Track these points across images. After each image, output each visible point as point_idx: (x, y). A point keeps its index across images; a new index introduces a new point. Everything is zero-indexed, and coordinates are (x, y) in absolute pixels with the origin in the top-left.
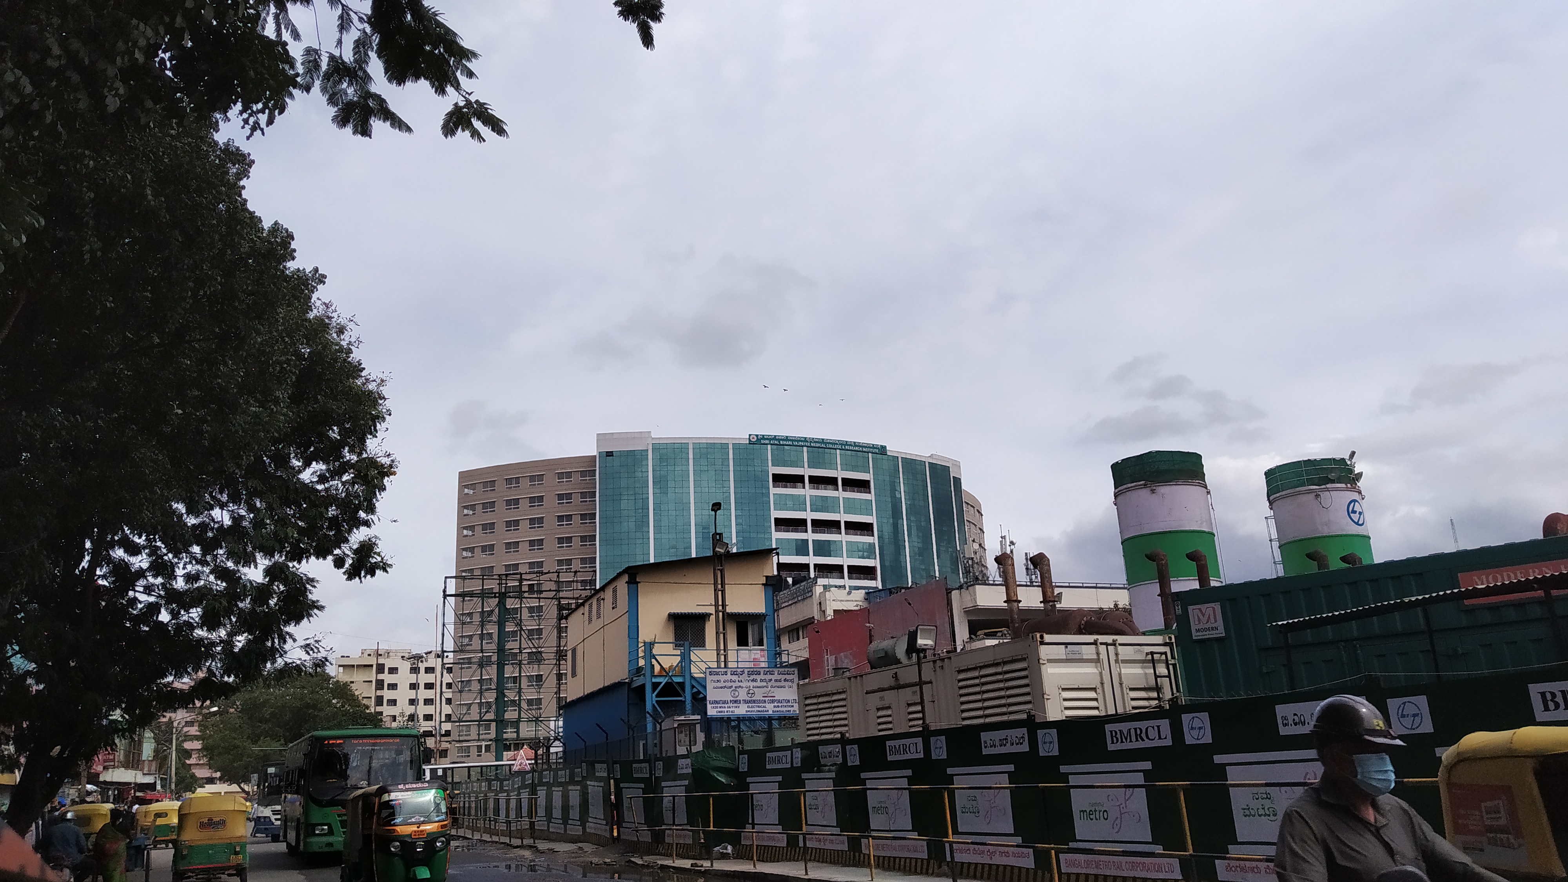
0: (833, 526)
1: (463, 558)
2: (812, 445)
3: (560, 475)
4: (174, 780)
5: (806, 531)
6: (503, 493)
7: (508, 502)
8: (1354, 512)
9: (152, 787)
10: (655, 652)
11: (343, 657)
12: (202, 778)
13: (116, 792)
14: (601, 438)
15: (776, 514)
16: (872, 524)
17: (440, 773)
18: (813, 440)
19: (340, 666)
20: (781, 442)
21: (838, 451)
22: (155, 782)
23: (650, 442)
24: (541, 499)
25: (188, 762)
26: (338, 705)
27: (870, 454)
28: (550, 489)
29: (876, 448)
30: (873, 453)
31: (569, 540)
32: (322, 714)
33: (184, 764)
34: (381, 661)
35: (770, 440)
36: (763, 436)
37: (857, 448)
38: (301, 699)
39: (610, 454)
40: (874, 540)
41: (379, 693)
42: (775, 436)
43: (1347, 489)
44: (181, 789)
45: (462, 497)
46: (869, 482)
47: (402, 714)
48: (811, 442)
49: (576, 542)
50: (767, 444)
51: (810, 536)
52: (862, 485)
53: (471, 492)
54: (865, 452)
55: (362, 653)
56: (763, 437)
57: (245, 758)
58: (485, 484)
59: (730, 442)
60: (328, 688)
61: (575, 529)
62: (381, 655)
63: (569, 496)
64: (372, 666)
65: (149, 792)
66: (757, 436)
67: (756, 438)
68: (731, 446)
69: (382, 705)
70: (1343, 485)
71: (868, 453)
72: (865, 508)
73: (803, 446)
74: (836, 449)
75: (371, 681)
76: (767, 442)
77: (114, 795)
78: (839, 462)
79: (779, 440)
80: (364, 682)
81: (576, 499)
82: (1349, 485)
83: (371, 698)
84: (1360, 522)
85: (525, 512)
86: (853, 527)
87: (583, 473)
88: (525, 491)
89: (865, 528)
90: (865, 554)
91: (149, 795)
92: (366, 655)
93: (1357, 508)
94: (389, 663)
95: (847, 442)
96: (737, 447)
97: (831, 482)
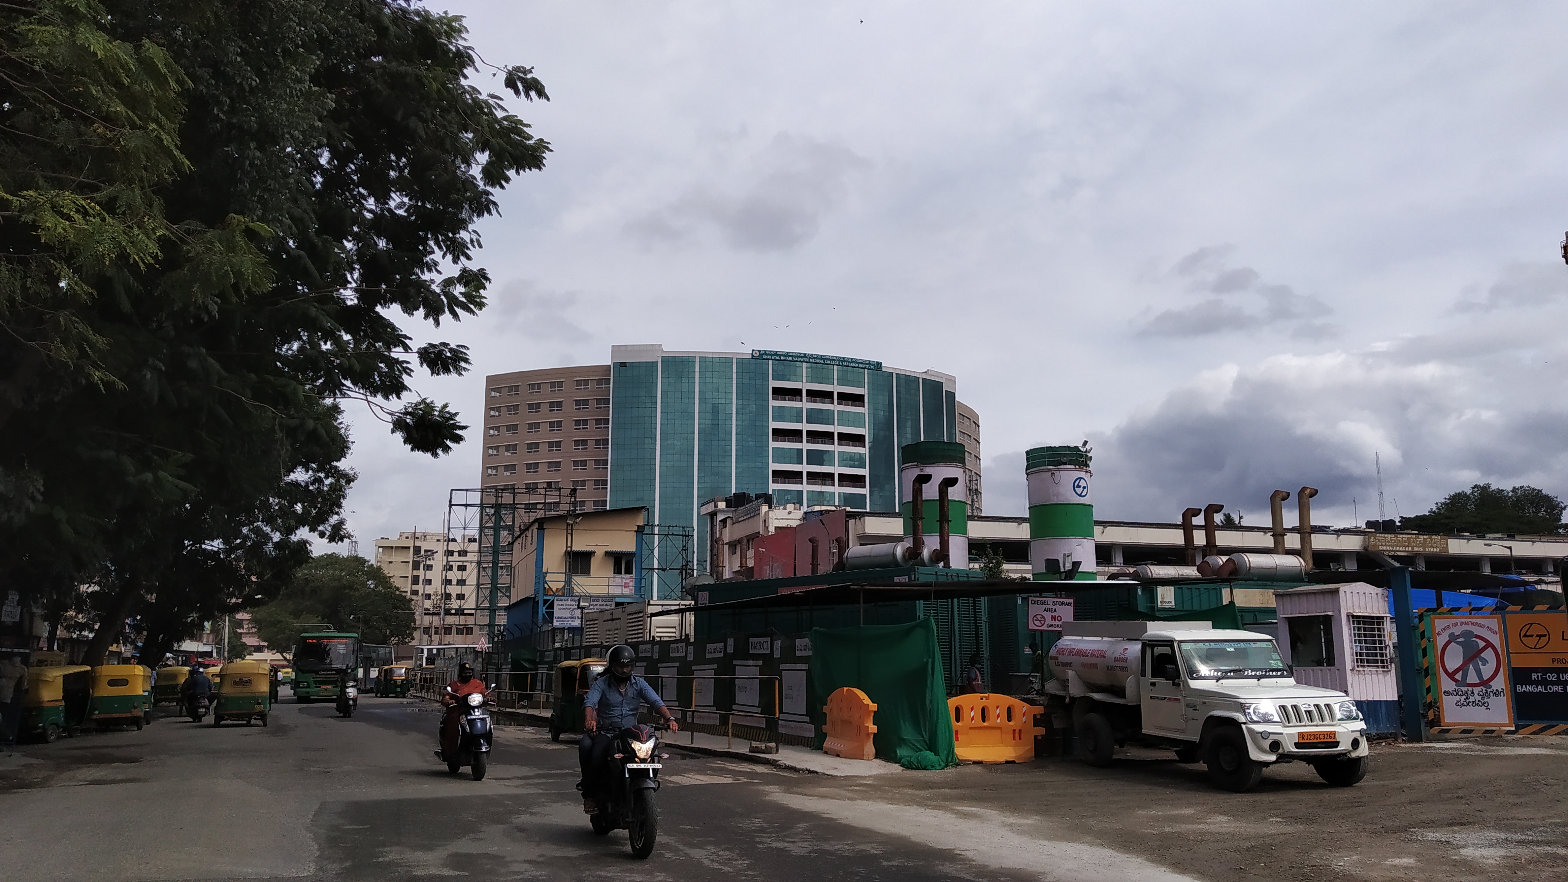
0: (827, 437)
1: (489, 456)
2: (811, 360)
3: (578, 383)
4: (226, 649)
5: (801, 442)
6: (526, 397)
7: (531, 406)
8: (1079, 486)
9: (209, 654)
10: (547, 579)
11: (382, 538)
12: (251, 646)
13: (184, 658)
14: (616, 349)
15: (774, 425)
16: (864, 436)
17: (435, 651)
18: (812, 356)
19: (380, 547)
20: (782, 358)
21: (835, 367)
22: (212, 651)
23: (660, 355)
24: (560, 404)
25: (239, 631)
26: (372, 586)
27: (866, 370)
28: (569, 395)
29: (872, 365)
30: (868, 369)
31: (585, 442)
32: (357, 594)
33: (236, 633)
34: (418, 543)
35: (771, 355)
36: (765, 351)
37: (853, 365)
38: (339, 580)
39: (623, 365)
40: (864, 451)
41: (415, 573)
42: (776, 352)
43: (1076, 470)
44: (232, 656)
45: (489, 400)
46: (863, 396)
47: (436, 593)
48: (810, 358)
49: (591, 445)
50: (768, 359)
51: (805, 446)
52: (858, 399)
53: (498, 394)
54: (861, 368)
55: (401, 536)
56: (765, 353)
57: (287, 631)
58: (510, 388)
59: (735, 357)
60: (363, 571)
61: (590, 433)
62: (418, 538)
63: (585, 402)
64: (409, 548)
65: (207, 658)
66: (759, 351)
67: (758, 353)
68: (734, 361)
69: (418, 584)
70: (1073, 467)
71: (864, 368)
72: (857, 420)
73: (802, 362)
74: (833, 365)
75: (408, 562)
76: (769, 357)
77: (183, 660)
78: (836, 377)
79: (780, 356)
80: (402, 562)
81: (592, 405)
82: (1077, 467)
83: (407, 577)
84: (1083, 494)
85: (545, 416)
86: (845, 438)
87: (599, 382)
88: (545, 397)
89: (858, 440)
90: (856, 463)
91: (207, 660)
92: (404, 538)
93: (1083, 483)
94: (425, 546)
95: (844, 358)
96: (741, 362)
97: (827, 396)
